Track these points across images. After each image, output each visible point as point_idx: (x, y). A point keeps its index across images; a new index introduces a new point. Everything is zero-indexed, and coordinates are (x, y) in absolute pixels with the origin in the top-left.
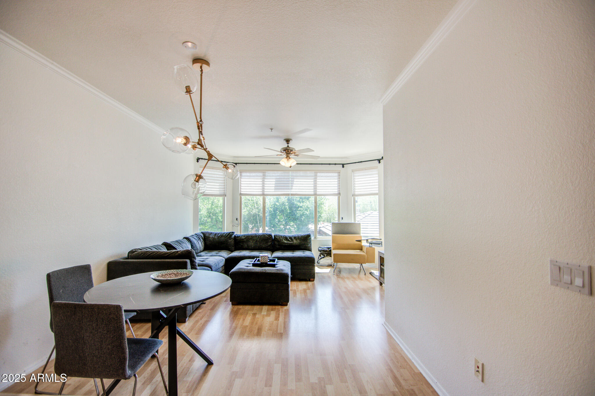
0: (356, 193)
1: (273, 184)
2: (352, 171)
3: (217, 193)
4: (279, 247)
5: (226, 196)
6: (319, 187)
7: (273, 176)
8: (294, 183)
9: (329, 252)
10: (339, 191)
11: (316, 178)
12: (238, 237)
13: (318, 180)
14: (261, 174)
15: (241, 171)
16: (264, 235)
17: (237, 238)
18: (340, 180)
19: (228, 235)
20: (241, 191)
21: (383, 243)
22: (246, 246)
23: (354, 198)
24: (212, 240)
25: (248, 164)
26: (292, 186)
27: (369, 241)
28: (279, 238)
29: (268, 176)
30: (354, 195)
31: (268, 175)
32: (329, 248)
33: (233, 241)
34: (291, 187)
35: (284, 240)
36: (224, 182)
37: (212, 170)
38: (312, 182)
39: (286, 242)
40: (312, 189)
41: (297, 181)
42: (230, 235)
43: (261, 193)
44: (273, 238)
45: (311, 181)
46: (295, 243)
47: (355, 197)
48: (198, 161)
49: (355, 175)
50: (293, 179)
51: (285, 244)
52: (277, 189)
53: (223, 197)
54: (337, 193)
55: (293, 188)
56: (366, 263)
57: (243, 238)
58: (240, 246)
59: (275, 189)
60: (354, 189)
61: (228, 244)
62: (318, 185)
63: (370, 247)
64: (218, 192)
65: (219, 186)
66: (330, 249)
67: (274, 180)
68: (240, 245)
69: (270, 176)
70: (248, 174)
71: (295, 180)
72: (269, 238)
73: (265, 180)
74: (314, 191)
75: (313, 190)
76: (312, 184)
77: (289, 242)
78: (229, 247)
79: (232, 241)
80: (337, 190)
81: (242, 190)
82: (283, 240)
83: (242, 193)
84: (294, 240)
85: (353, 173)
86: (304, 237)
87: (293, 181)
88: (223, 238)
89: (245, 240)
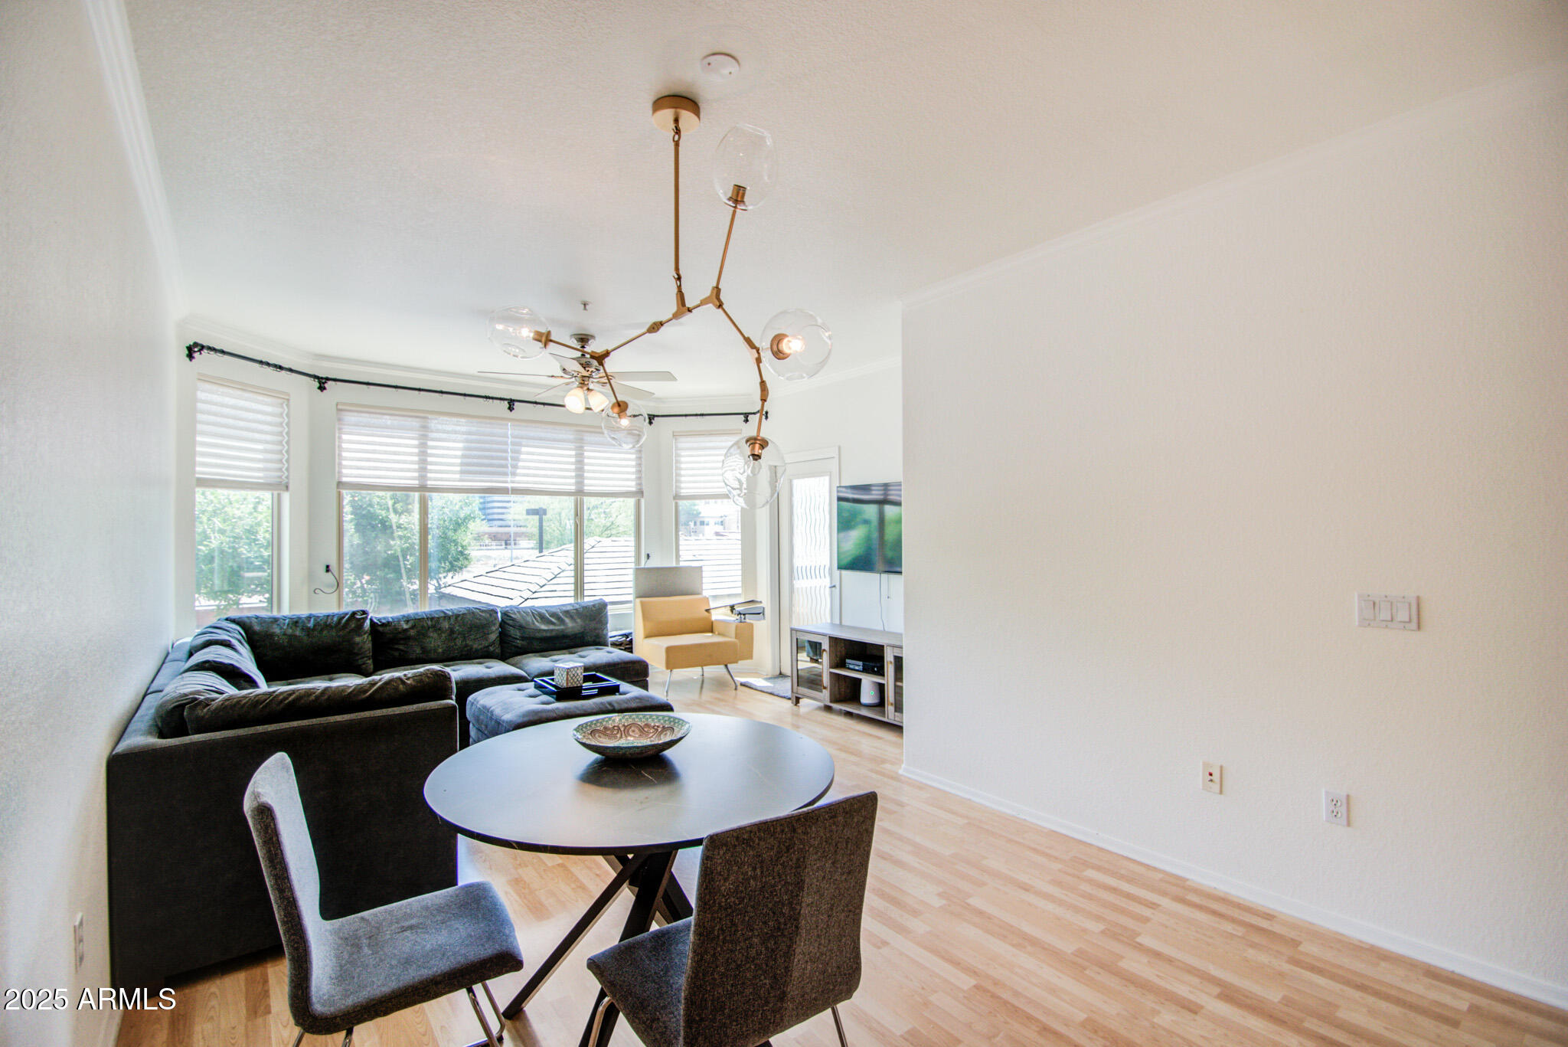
0: (684, 492)
1: (456, 457)
2: (674, 436)
3: (258, 476)
4: (523, 643)
5: (287, 488)
6: (589, 471)
7: (456, 432)
8: (522, 457)
9: (627, 645)
10: (640, 484)
11: (582, 447)
12: (383, 625)
13: (586, 454)
14: (415, 423)
15: (340, 407)
16: (473, 613)
17: (381, 629)
18: (643, 456)
19: (349, 620)
20: (340, 472)
21: (768, 612)
22: (418, 651)
23: (676, 503)
24: (286, 644)
25: (372, 387)
26: (515, 467)
27: (738, 609)
28: (522, 616)
29: (438, 431)
30: (677, 497)
31: (440, 427)
32: (626, 636)
33: (370, 638)
34: (513, 470)
35: (537, 621)
36: (280, 438)
37: (239, 393)
38: (570, 456)
39: (543, 627)
40: (571, 477)
41: (528, 453)
42: (355, 620)
43: (417, 482)
44: (500, 619)
45: (568, 455)
46: (573, 627)
47: (678, 501)
48: (190, 356)
49: (681, 445)
50: (520, 445)
51: (545, 634)
52: (469, 472)
53: (276, 493)
54: (634, 489)
55: (518, 471)
56: (740, 662)
57: (405, 626)
58: (397, 654)
59: (462, 472)
60: (677, 481)
61: (356, 651)
62: (586, 468)
63: (741, 622)
64: (261, 474)
65: (265, 451)
66: (630, 638)
67: (461, 445)
68: (398, 649)
69: (445, 432)
70: (364, 418)
71: (524, 449)
72: (491, 620)
73: (430, 443)
74: (577, 483)
75: (573, 481)
76: (572, 463)
77: (552, 627)
78: (358, 660)
79: (365, 641)
80: (634, 483)
81: (344, 471)
82: (534, 624)
83: (344, 479)
84: (567, 620)
85: (676, 440)
86: (592, 611)
87: (519, 452)
88: (334, 634)
89: (412, 633)
